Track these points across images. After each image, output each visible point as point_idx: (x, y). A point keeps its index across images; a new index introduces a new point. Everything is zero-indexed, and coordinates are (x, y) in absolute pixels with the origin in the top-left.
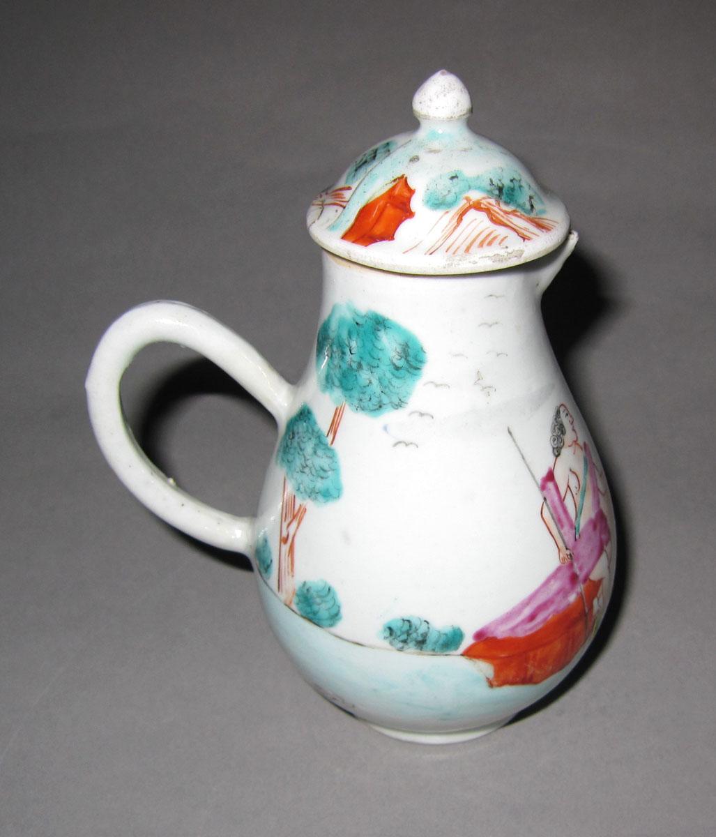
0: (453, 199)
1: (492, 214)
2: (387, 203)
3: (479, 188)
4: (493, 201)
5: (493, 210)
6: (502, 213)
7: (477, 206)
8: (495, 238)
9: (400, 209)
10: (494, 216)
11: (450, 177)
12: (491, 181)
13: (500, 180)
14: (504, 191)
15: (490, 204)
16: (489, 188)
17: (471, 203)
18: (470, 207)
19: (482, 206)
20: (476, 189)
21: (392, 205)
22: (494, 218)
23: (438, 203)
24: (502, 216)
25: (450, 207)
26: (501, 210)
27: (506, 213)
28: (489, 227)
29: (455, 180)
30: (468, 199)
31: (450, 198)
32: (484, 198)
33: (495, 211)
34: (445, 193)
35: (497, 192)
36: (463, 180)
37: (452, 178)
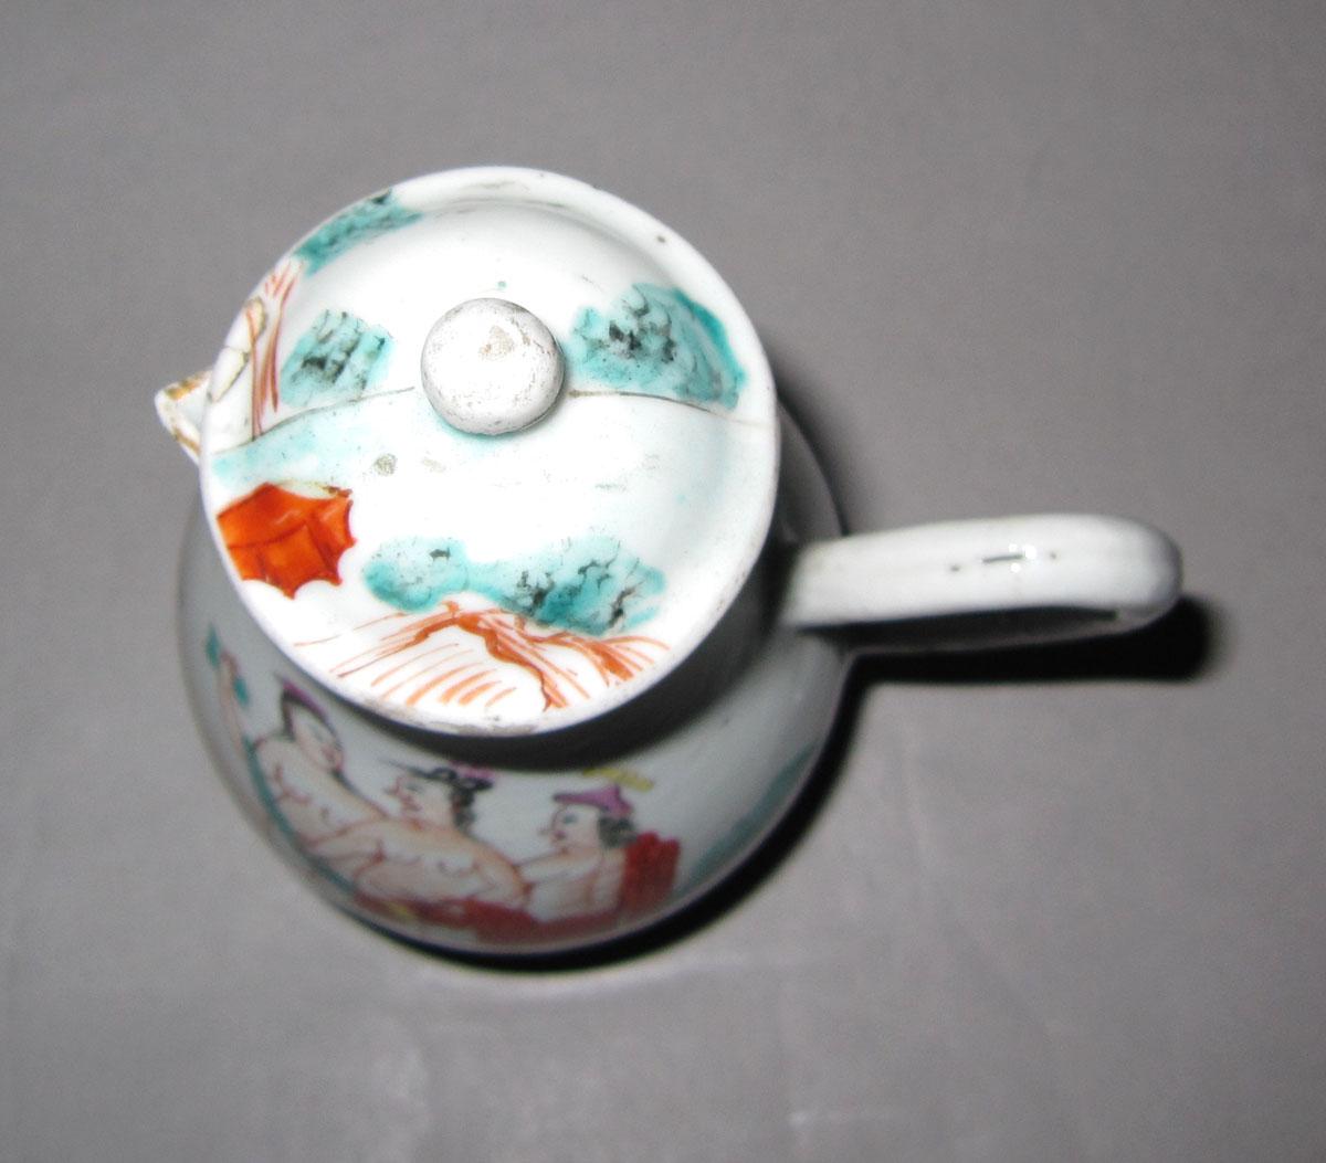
0: (422, 597)
1: (497, 642)
2: (304, 522)
3: (486, 590)
4: (510, 619)
5: (504, 636)
6: (523, 642)
7: (470, 624)
8: (484, 688)
9: (320, 552)
10: (501, 644)
11: (433, 550)
12: (525, 577)
13: (548, 575)
14: (548, 599)
15: (500, 623)
16: (511, 591)
17: (457, 615)
18: (452, 622)
19: (481, 625)
20: (479, 591)
21: (311, 532)
22: (499, 648)
23: (387, 590)
24: (522, 647)
25: (409, 608)
26: (525, 636)
27: (535, 640)
28: (481, 663)
29: (442, 560)
30: (452, 607)
31: (416, 592)
32: (491, 612)
33: (509, 638)
34: (411, 579)
35: (528, 601)
36: (458, 566)
37: (437, 554)
